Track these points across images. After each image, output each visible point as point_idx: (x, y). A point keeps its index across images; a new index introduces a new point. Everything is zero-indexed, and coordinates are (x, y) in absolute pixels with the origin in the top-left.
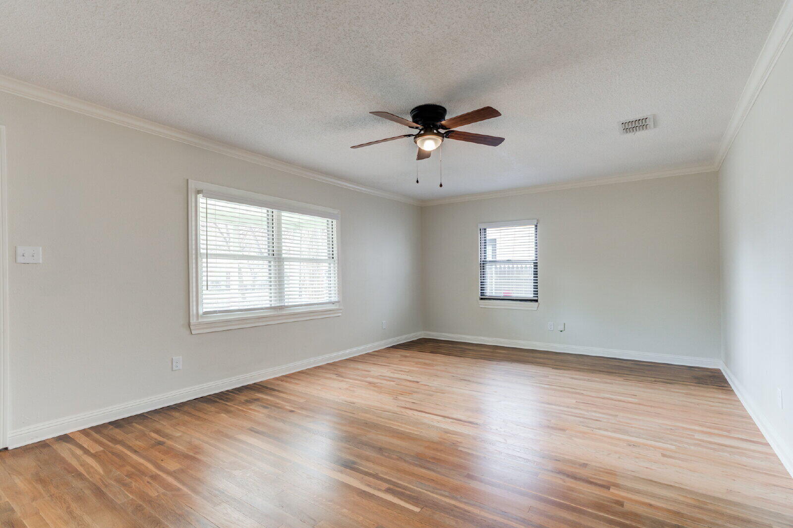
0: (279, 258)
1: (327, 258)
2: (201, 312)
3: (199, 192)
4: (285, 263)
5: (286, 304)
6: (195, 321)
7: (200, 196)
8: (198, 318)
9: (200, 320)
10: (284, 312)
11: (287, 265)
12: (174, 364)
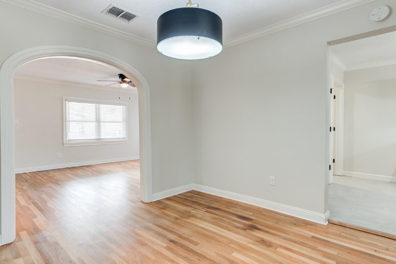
0: (98, 121)
1: (122, 121)
2: (67, 140)
3: (66, 100)
4: (101, 123)
5: (102, 138)
6: (65, 142)
7: (67, 101)
8: (66, 142)
9: (67, 142)
10: (100, 141)
11: (102, 124)
12: (58, 156)
